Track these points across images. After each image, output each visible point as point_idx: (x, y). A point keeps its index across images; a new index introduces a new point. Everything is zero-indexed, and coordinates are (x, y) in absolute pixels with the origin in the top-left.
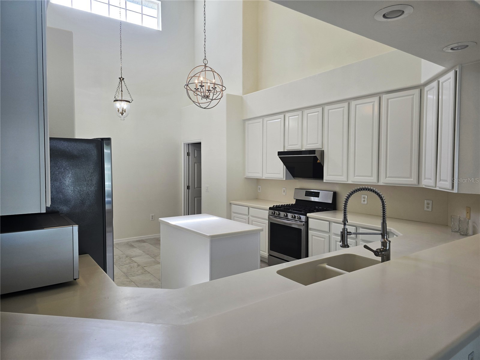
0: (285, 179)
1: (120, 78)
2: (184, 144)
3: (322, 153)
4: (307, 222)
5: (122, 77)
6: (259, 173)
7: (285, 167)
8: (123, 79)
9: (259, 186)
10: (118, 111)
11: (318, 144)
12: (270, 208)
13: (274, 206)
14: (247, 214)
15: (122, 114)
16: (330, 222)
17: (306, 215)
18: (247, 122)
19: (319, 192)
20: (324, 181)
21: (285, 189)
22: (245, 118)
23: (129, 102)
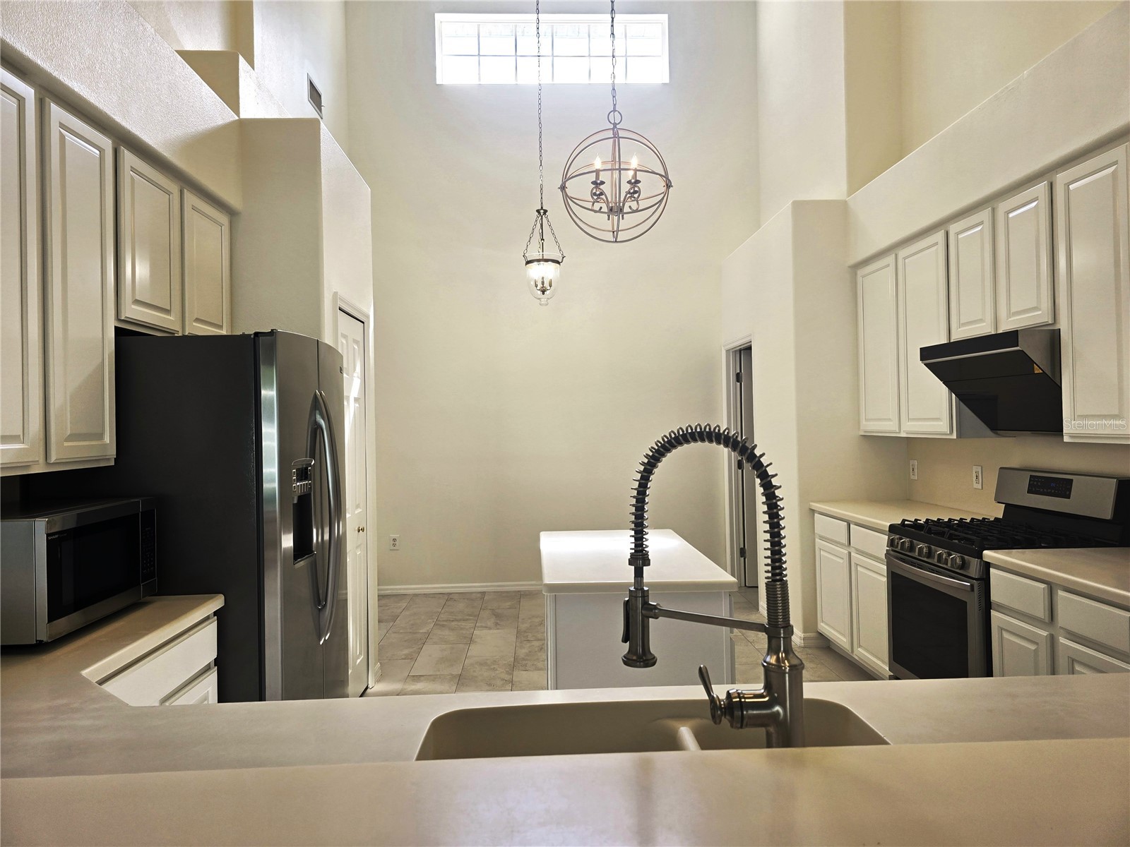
0: (954, 436)
1: (538, 211)
2: (728, 351)
3: (1053, 340)
4: (985, 580)
5: (542, 208)
6: (890, 420)
7: (954, 395)
8: (545, 211)
9: (911, 462)
10: (536, 286)
11: (1040, 310)
12: (893, 528)
13: (904, 520)
14: (845, 541)
15: (543, 292)
16: (1052, 587)
17: (980, 556)
18: (860, 272)
19: (1072, 480)
20: (1066, 439)
21: (979, 469)
22: (852, 261)
23: (558, 262)
